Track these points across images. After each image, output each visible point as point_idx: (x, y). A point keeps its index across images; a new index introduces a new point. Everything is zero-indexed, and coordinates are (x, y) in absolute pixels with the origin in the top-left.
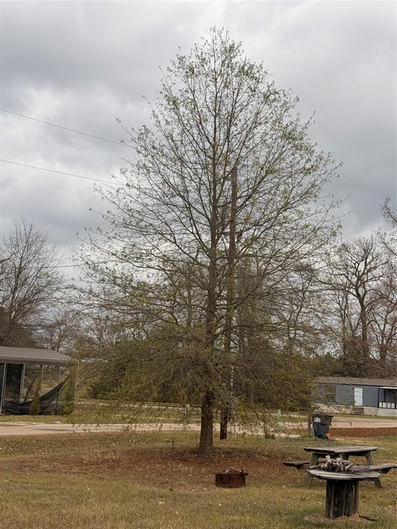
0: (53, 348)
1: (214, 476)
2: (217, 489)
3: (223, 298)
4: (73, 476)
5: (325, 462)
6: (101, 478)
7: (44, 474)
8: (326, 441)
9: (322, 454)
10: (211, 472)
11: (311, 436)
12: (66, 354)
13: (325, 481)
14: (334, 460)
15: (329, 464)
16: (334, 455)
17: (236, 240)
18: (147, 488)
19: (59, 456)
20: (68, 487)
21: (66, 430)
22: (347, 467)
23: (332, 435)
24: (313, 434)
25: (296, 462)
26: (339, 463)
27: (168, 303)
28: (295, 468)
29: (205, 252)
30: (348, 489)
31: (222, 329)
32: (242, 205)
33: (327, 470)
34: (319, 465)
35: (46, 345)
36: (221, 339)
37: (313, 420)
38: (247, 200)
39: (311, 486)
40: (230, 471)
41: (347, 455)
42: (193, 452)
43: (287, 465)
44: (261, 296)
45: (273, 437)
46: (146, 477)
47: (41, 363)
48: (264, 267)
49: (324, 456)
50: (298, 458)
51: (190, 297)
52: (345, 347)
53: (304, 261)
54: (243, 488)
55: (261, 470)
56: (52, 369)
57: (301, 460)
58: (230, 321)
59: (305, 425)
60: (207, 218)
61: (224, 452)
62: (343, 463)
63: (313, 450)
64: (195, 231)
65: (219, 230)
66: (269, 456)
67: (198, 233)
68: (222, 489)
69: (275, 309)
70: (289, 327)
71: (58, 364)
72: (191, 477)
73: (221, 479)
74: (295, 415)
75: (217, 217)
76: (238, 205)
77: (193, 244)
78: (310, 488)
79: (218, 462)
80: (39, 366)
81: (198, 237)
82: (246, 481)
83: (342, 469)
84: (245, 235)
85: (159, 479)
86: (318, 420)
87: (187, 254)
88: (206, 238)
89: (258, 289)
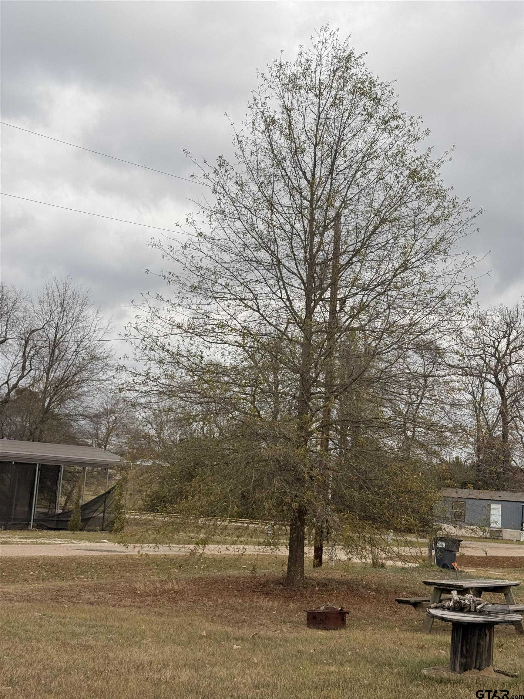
0: (99, 446)
1: (305, 614)
2: (310, 631)
3: (320, 385)
4: (123, 610)
5: (450, 600)
6: (159, 614)
7: (86, 607)
8: (451, 573)
9: (447, 589)
10: (301, 609)
11: (432, 566)
12: (116, 453)
13: (450, 624)
14: (462, 597)
15: (456, 602)
16: (462, 591)
17: (338, 309)
18: (218, 628)
19: (106, 585)
20: (117, 624)
21: (115, 551)
22: (478, 607)
23: (460, 565)
24: (434, 562)
25: (413, 599)
26: (469, 600)
27: (248, 389)
28: (411, 606)
29: (298, 324)
30: (480, 635)
31: (318, 424)
32: (348, 263)
33: (453, 609)
34: (443, 603)
35: (90, 441)
36: (317, 438)
37: (436, 545)
38: (353, 256)
39: (432, 630)
40: (326, 608)
41: (479, 591)
42: (278, 582)
43: (400, 602)
44: (370, 382)
45: (383, 566)
46: (217, 613)
47: (84, 464)
48: (373, 344)
49: (449, 592)
50: (415, 594)
51: (277, 383)
52: (479, 450)
53: (427, 337)
54: (343, 631)
55: (366, 608)
56: (98, 471)
57: (419, 596)
58: (329, 414)
59: (425, 550)
60: (301, 279)
61: (318, 584)
62: (474, 602)
63: (435, 584)
64: (284, 296)
65: (315, 296)
66: (377, 591)
67: (288, 299)
68: (315, 631)
69: (388, 400)
70: (405, 423)
71: (105, 466)
72: (274, 615)
73: (315, 618)
74: (412, 538)
75: (314, 278)
76: (342, 262)
77: (282, 313)
78: (430, 633)
79: (311, 597)
80: (80, 468)
81: (288, 305)
82: (347, 622)
83: (473, 609)
84: (350, 302)
85: (234, 616)
86: (442, 545)
87: (274, 326)
88: (299, 305)
89: (366, 373)
